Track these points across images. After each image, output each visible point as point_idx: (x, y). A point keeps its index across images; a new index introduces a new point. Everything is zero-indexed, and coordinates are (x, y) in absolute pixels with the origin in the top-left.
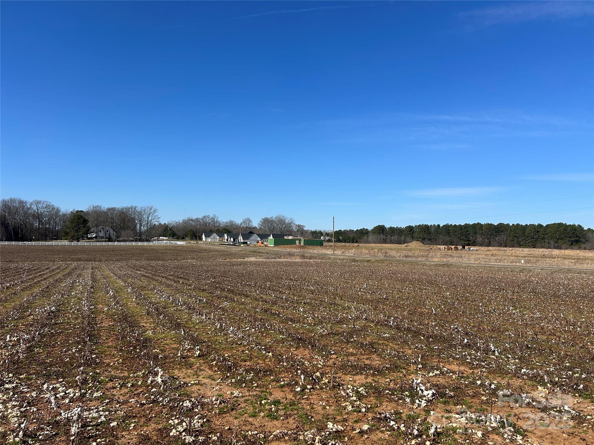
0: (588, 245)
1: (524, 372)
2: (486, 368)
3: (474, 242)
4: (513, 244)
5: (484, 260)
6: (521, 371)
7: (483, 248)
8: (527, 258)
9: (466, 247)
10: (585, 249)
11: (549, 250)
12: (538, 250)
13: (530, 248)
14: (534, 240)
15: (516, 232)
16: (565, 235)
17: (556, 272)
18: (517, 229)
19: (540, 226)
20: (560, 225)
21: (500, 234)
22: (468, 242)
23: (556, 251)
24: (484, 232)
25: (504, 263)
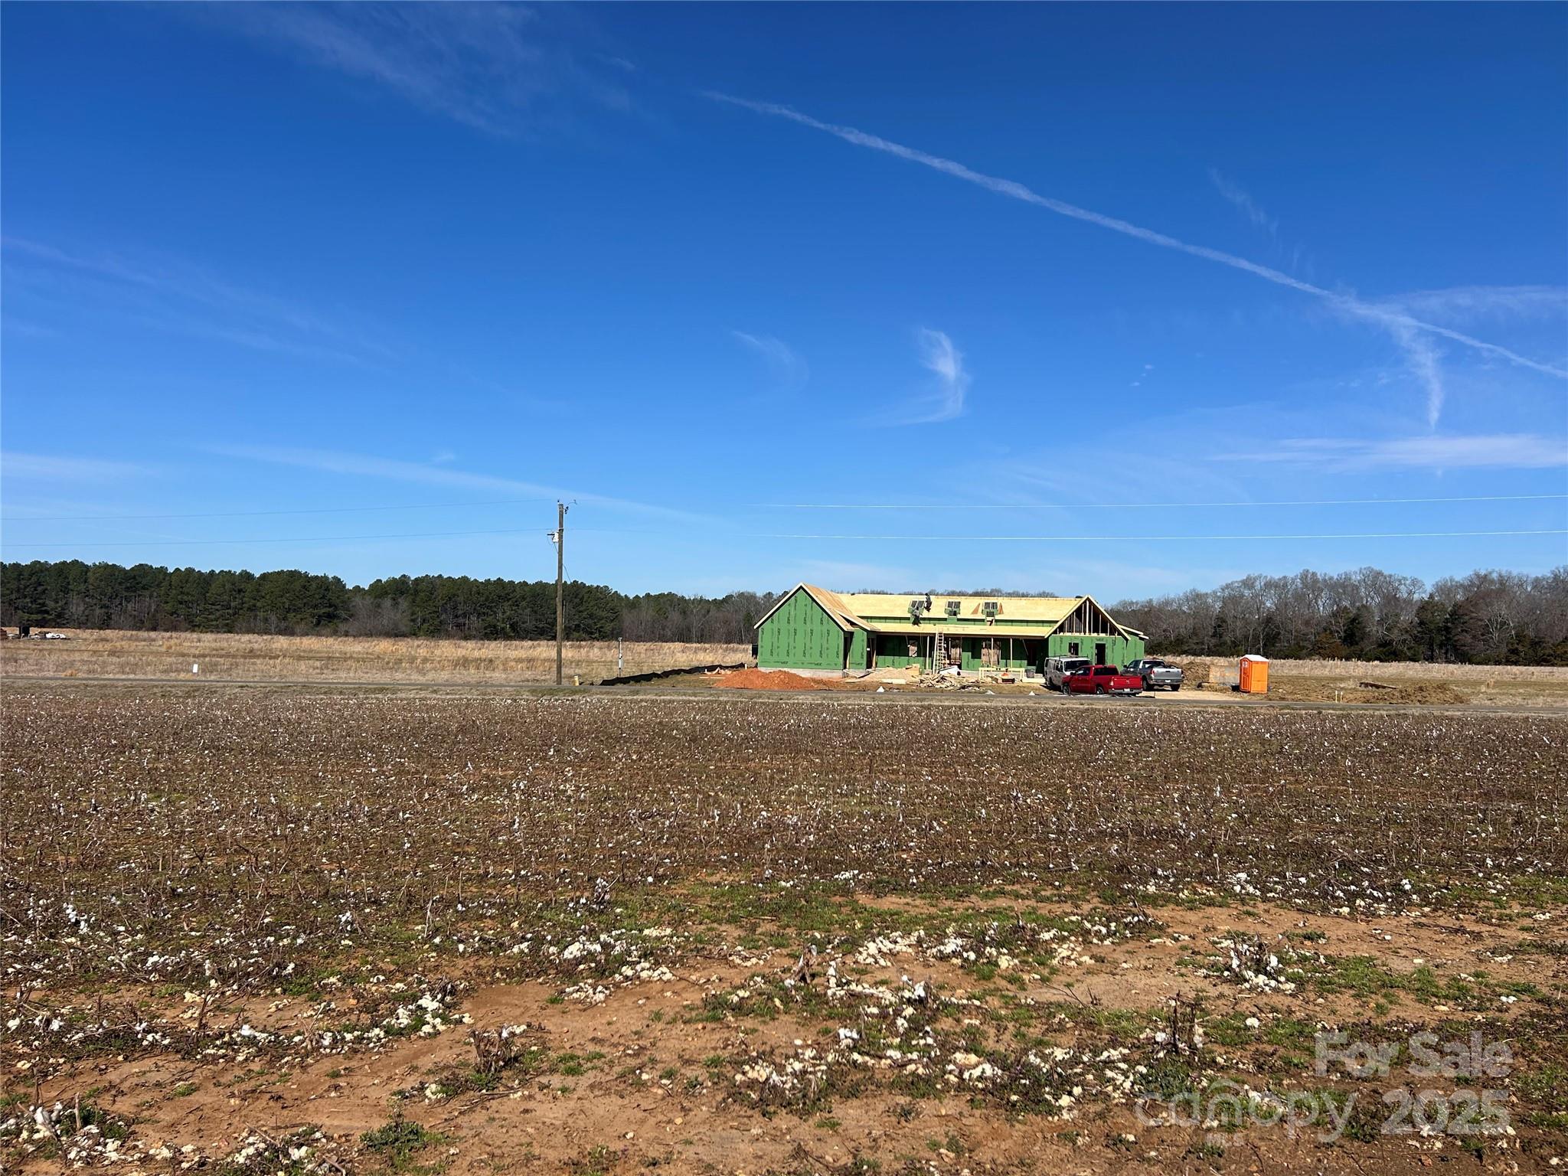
0: (353, 626)
1: (155, 964)
2: (44, 978)
3: (60, 616)
4: (174, 623)
5: (85, 668)
6: (144, 962)
7: (86, 634)
8: (207, 659)
9: (34, 631)
10: (346, 636)
11: (265, 637)
12: (237, 637)
13: (218, 632)
14: (230, 611)
15: (185, 590)
16: (305, 601)
17: (276, 692)
18: (187, 582)
19: (246, 576)
20: (294, 575)
21: (139, 595)
22: (39, 617)
23: (282, 641)
24: (91, 587)
25: (145, 673)
